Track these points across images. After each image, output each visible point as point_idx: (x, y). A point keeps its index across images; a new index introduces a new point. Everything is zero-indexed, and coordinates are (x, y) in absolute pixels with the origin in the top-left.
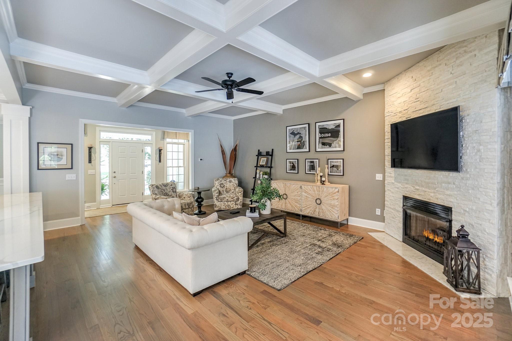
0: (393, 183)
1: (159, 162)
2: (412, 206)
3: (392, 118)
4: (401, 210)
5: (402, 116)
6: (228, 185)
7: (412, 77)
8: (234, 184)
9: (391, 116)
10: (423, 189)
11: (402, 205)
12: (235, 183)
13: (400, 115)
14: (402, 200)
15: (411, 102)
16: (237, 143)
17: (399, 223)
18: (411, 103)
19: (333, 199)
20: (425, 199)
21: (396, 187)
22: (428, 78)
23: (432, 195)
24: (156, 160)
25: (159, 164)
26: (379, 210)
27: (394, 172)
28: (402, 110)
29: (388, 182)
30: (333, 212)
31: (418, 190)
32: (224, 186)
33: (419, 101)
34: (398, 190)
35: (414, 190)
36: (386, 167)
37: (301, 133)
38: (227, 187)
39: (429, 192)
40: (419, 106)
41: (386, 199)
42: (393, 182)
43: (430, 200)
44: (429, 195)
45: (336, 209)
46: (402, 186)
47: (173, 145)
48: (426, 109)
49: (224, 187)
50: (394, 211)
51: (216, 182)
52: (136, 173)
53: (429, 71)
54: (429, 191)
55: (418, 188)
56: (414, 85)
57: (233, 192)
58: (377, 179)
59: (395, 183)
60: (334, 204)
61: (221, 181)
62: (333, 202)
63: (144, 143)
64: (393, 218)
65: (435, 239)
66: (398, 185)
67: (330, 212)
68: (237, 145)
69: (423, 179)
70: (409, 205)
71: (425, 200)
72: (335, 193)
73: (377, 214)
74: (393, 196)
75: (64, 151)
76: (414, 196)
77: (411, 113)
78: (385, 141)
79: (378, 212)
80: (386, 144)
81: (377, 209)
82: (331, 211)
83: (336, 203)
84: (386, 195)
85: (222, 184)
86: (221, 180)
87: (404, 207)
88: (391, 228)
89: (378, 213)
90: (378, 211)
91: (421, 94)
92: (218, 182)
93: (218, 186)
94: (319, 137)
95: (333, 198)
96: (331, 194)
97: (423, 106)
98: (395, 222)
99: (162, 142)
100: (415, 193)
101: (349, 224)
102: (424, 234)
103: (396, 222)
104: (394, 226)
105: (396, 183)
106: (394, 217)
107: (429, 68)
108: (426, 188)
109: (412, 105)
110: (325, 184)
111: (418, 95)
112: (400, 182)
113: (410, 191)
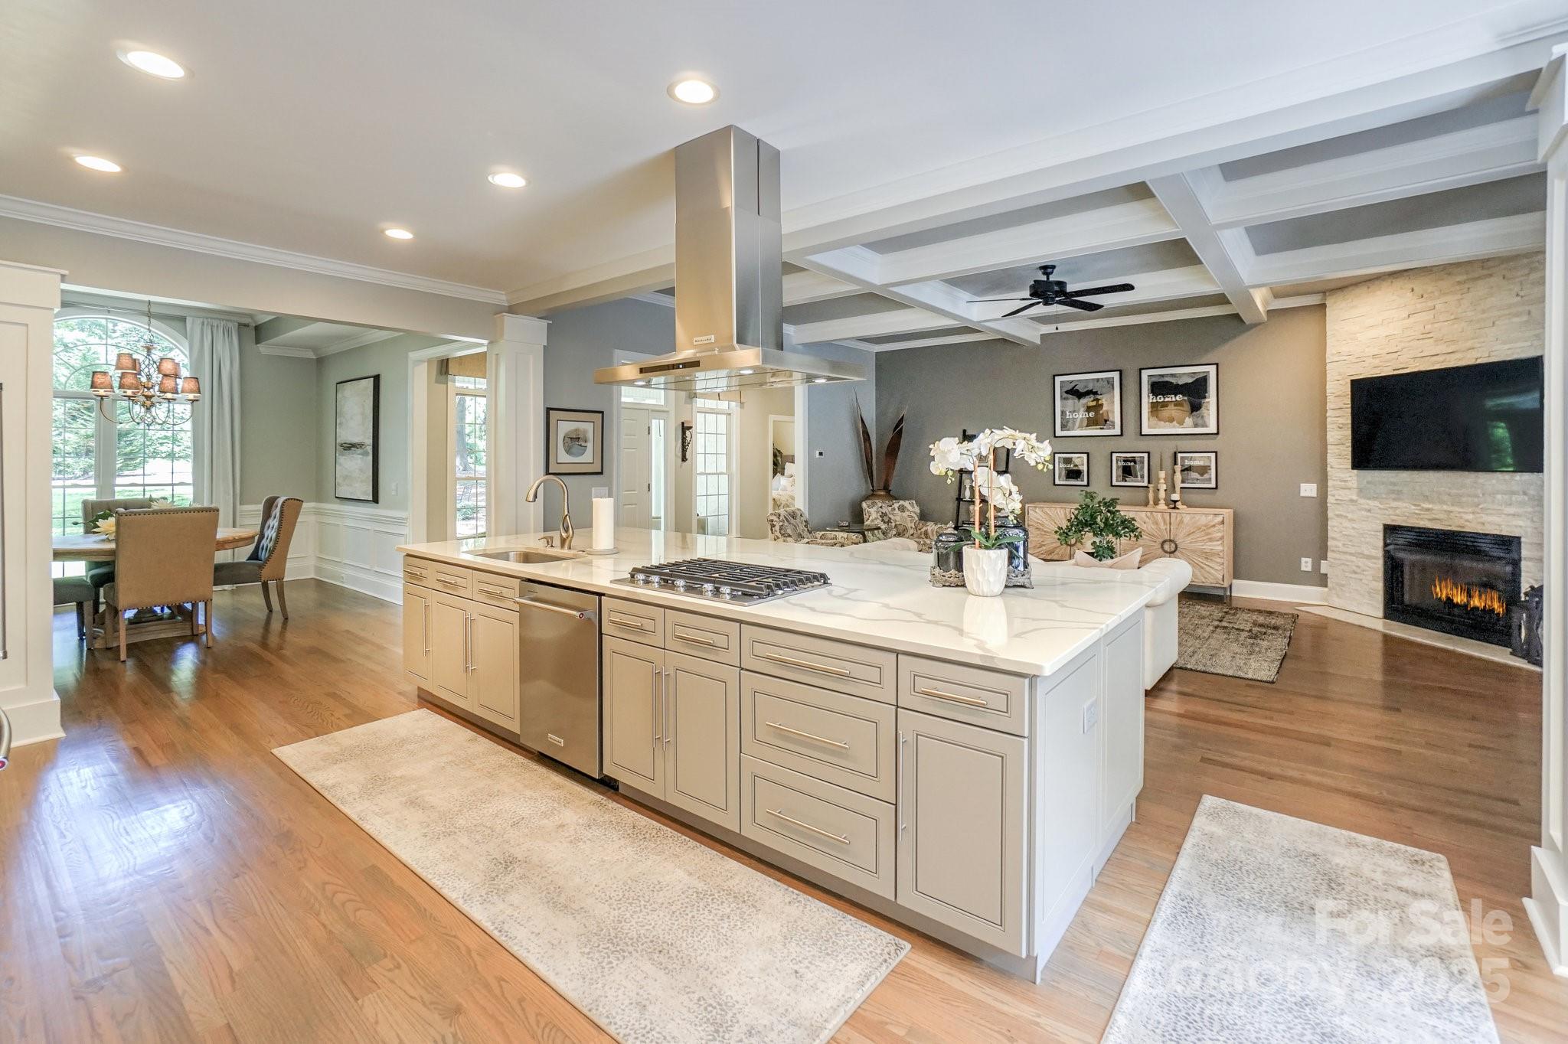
0: (1352, 501)
1: (683, 460)
2: (1410, 544)
3: (1348, 366)
4: (1380, 553)
5: (1381, 364)
6: (898, 518)
7: (1413, 290)
8: (913, 514)
9: (1346, 362)
10: (1445, 507)
11: (1381, 544)
12: (915, 513)
13: (1377, 362)
14: (1381, 535)
15: (1409, 339)
16: (904, 412)
17: (1374, 580)
18: (1409, 342)
19: (1210, 539)
20: (1450, 526)
21: (1363, 509)
22: (1459, 297)
23: (1470, 517)
24: (676, 455)
25: (681, 466)
26: (1309, 560)
27: (1355, 478)
28: (1384, 352)
29: (1337, 500)
30: (1207, 568)
31: (1428, 510)
32: (890, 518)
33: (1432, 337)
34: (1369, 514)
35: (1417, 511)
36: (1332, 468)
37: (1099, 393)
38: (898, 523)
39: (1460, 512)
40: (1430, 348)
41: (1330, 534)
42: (1355, 497)
43: (1463, 527)
44: (1461, 518)
45: (1219, 560)
46: (1382, 506)
47: (707, 415)
48: (1452, 355)
49: (889, 521)
50: (1357, 557)
51: (871, 510)
52: (634, 491)
53: (1459, 283)
54: (1461, 510)
55: (1430, 506)
56: (1418, 306)
57: (912, 535)
58: (1303, 494)
59: (1360, 500)
60: (1212, 549)
61: (881, 507)
62: (1208, 547)
63: (653, 411)
64: (1356, 573)
65: (1472, 603)
66: (1368, 504)
67: (1203, 568)
68: (903, 417)
69: (1443, 489)
70: (1401, 541)
71: (1449, 528)
72: (1214, 526)
73: (1303, 568)
74: (1354, 528)
75: (588, 428)
76: (1419, 523)
77: (1408, 360)
78: (1328, 415)
79: (1306, 564)
80: (1329, 420)
81: (1303, 559)
82: (1205, 566)
83: (1217, 547)
84: (1329, 528)
85: (885, 514)
86: (880, 505)
87: (1389, 548)
88: (1348, 595)
89: (1306, 567)
90: (1306, 562)
91: (1436, 325)
92: (875, 509)
93: (876, 519)
94: (1151, 401)
95: (1209, 537)
96: (1204, 528)
97: (1442, 348)
98: (1361, 580)
99: (689, 406)
100: (1421, 516)
101: (1233, 595)
102: (1437, 594)
103: (1363, 581)
104: (1357, 590)
105: (1362, 501)
106: (1359, 571)
107: (1459, 278)
108: (1453, 505)
109: (1411, 343)
110: (1178, 509)
111: (1429, 327)
112: (1375, 498)
113: (1407, 514)
